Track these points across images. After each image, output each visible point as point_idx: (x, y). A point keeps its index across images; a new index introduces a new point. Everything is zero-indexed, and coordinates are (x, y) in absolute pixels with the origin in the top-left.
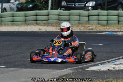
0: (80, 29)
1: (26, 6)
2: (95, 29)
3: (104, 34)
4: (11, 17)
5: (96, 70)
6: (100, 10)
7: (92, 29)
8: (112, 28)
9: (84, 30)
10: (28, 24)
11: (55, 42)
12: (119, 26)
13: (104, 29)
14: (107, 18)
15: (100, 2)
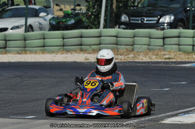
0: (150, 58)
2: (175, 58)
3: (189, 67)
4: (40, 39)
5: (176, 123)
6: (181, 28)
7: (169, 59)
9: (157, 60)
10: (68, 51)
11: (87, 83)
13: (188, 58)
14: (193, 41)
15: (182, 16)
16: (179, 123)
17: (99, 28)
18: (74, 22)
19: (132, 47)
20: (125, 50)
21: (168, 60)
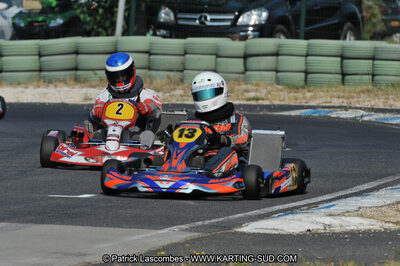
1: (43, 21)
2: (267, 99)
3: (298, 117)
5: (267, 232)
6: (282, 37)
7: (257, 99)
8: (322, 97)
10: (50, 82)
12: (344, 91)
13: (296, 99)
14: (306, 63)
15: (284, 11)
16: (274, 232)
17: (113, 34)
18: (61, 22)
19: (180, 73)
20: (165, 81)
21: (253, 103)
